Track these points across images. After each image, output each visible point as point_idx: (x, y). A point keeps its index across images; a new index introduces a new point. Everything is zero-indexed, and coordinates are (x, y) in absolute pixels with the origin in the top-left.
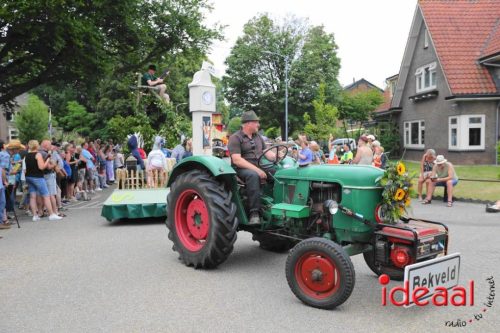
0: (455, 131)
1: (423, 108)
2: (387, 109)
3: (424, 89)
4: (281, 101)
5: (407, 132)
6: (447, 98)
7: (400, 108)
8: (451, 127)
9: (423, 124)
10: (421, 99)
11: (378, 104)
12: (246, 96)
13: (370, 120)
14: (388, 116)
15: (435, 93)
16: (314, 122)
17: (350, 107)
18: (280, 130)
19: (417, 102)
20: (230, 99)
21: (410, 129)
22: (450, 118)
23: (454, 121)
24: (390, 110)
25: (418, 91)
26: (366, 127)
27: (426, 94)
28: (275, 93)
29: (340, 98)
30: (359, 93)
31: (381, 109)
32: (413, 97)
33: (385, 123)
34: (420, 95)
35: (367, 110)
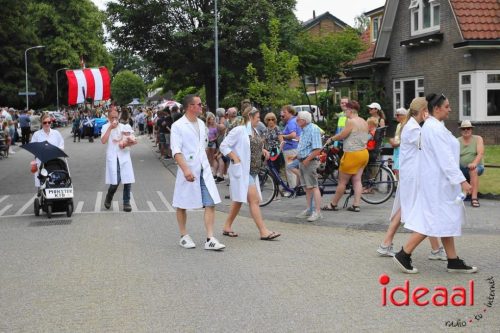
0: (468, 94)
1: (421, 59)
2: (367, 60)
3: (422, 31)
4: (207, 45)
5: (398, 96)
6: (456, 45)
7: (387, 59)
8: (462, 87)
9: (421, 83)
10: (419, 46)
11: (355, 51)
12: (148, 37)
13: (343, 77)
14: (370, 69)
15: (438, 36)
16: (262, 78)
17: (313, 57)
18: (202, 91)
19: (411, 50)
20: (120, 41)
21: (401, 90)
22: (461, 75)
23: (467, 80)
24: (372, 61)
25: (414, 33)
26: (337, 87)
27: (426, 37)
28: (195, 32)
29: (298, 42)
30: (326, 35)
31: (360, 59)
32: (406, 43)
33: (366, 81)
34: (417, 40)
35: (339, 60)
